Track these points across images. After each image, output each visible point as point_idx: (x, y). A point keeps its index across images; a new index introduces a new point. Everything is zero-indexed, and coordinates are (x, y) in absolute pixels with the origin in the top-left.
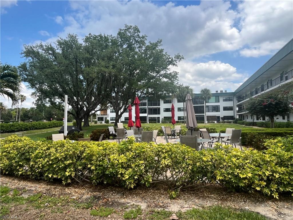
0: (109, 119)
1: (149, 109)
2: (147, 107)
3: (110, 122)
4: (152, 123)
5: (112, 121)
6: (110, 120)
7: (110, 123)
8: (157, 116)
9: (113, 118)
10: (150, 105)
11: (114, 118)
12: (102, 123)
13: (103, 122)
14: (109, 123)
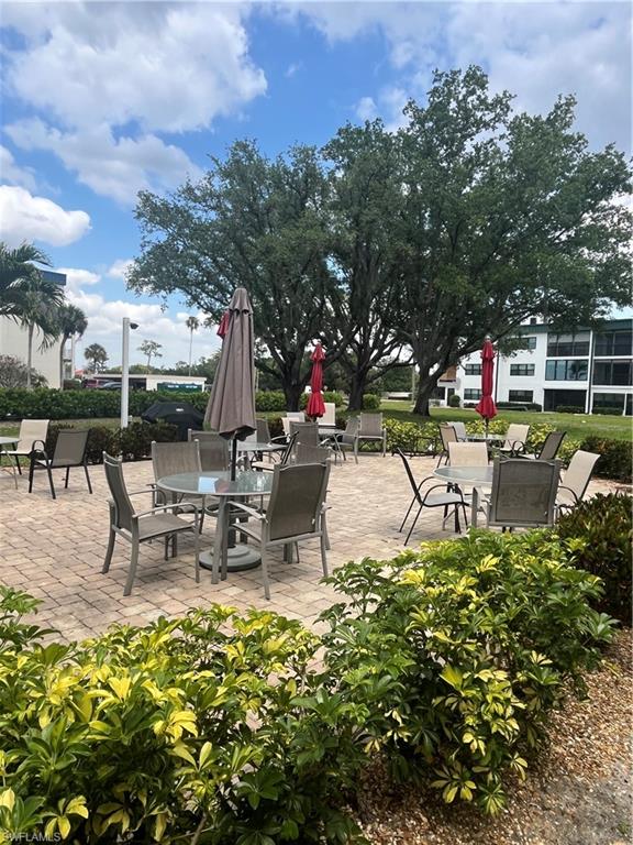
0: (460, 393)
1: (598, 365)
2: (589, 357)
3: (463, 401)
4: (603, 413)
5: (468, 401)
6: (462, 397)
7: (462, 406)
8: (626, 392)
9: (474, 392)
10: (605, 352)
11: (476, 392)
12: (438, 404)
13: (444, 402)
14: (458, 406)
